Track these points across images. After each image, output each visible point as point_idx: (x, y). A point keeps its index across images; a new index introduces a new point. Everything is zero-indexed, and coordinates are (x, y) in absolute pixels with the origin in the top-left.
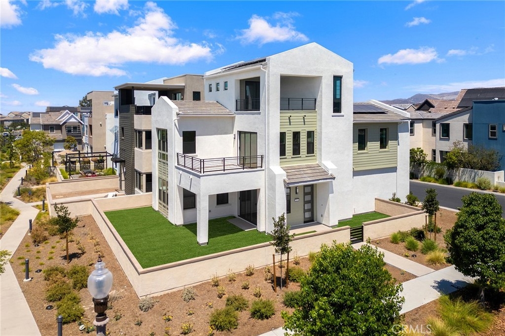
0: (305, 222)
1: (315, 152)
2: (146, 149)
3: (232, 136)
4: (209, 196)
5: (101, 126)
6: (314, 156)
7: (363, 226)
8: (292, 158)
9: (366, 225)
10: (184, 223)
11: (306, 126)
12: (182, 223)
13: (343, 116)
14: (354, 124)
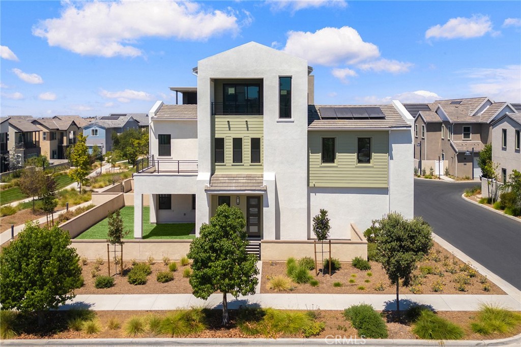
0: (249, 236)
1: (261, 161)
4: (142, 195)
6: (261, 165)
9: (263, 242)
10: (157, 221)
11: (249, 132)
13: (293, 122)
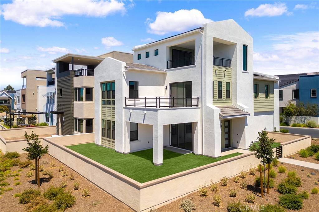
0: (226, 147)
1: (231, 97)
2: (86, 101)
3: (164, 87)
4: (164, 125)
5: (34, 94)
6: (231, 100)
7: (281, 146)
8: (217, 100)
9: (284, 145)
10: (131, 151)
11: (225, 78)
12: (129, 151)
13: (248, 73)
14: (254, 79)
